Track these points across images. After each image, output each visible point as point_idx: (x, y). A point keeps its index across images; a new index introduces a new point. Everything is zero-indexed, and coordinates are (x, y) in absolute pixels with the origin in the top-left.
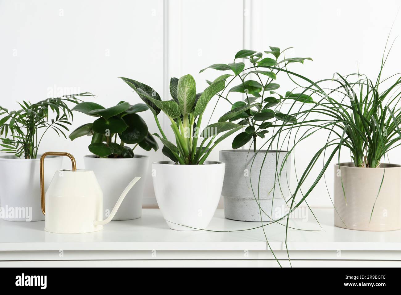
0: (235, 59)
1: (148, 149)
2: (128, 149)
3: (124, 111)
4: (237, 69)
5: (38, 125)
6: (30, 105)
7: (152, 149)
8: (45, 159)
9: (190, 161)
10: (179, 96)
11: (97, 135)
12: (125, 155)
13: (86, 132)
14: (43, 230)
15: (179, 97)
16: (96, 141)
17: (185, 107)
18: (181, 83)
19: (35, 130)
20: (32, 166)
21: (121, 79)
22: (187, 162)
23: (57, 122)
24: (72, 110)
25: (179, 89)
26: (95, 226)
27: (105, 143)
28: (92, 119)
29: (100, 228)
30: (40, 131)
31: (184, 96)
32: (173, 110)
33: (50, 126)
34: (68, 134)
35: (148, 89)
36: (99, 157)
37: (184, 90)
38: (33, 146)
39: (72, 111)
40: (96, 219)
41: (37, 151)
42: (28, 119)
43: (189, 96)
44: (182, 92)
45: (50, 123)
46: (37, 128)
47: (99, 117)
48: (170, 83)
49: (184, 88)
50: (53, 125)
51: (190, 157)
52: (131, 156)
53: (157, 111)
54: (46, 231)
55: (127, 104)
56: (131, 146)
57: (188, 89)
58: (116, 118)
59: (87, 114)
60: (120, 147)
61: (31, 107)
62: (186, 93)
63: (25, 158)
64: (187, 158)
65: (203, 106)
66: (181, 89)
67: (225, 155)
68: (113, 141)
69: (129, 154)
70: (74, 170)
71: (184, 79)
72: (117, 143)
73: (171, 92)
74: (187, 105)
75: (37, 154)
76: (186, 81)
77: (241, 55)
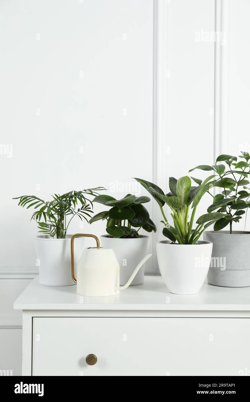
0: (216, 162)
1: (150, 231)
2: (134, 231)
3: (133, 202)
4: (220, 170)
5: (67, 212)
6: (59, 196)
7: (153, 231)
8: (75, 239)
9: (186, 241)
10: (178, 191)
11: (111, 220)
12: (133, 235)
13: (101, 218)
14: (75, 293)
15: (178, 193)
16: (111, 224)
17: (183, 200)
18: (180, 183)
19: (64, 217)
20: (65, 244)
21: (135, 179)
22: (184, 242)
23: (82, 211)
24: (93, 201)
25: (178, 186)
26: (115, 291)
27: (116, 226)
28: (108, 208)
29: (118, 292)
30: (68, 217)
31: (182, 192)
32: (175, 203)
33: (76, 213)
34: (89, 219)
35: (154, 186)
36: (112, 237)
37: (182, 187)
38: (63, 228)
39: (92, 203)
40: (116, 285)
41: (66, 233)
42: (59, 208)
43: (185, 192)
44: (180, 189)
45: (76, 211)
46: (66, 215)
47: (113, 207)
48: (169, 182)
49: (182, 186)
50: (78, 212)
51: (186, 239)
52: (137, 236)
53: (162, 203)
54: (77, 294)
55: (134, 197)
56: (136, 229)
57: (185, 187)
58: (126, 207)
59: (104, 204)
60: (128, 229)
61: (60, 197)
62: (183, 190)
63: (57, 238)
64: (184, 239)
65: (198, 200)
66: (180, 187)
67: (209, 236)
68: (122, 225)
69: (135, 235)
70: (98, 248)
71: (183, 180)
72: (125, 226)
73: (170, 188)
74: (184, 198)
75: (66, 234)
76: (184, 180)
77: (220, 159)
